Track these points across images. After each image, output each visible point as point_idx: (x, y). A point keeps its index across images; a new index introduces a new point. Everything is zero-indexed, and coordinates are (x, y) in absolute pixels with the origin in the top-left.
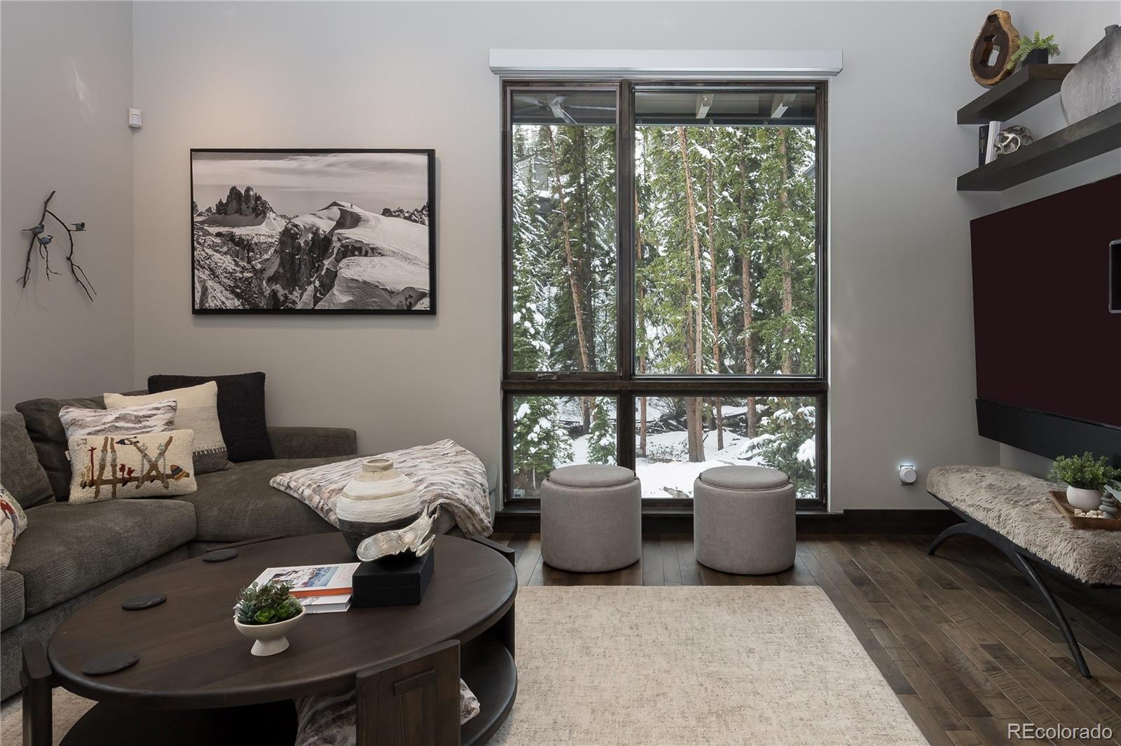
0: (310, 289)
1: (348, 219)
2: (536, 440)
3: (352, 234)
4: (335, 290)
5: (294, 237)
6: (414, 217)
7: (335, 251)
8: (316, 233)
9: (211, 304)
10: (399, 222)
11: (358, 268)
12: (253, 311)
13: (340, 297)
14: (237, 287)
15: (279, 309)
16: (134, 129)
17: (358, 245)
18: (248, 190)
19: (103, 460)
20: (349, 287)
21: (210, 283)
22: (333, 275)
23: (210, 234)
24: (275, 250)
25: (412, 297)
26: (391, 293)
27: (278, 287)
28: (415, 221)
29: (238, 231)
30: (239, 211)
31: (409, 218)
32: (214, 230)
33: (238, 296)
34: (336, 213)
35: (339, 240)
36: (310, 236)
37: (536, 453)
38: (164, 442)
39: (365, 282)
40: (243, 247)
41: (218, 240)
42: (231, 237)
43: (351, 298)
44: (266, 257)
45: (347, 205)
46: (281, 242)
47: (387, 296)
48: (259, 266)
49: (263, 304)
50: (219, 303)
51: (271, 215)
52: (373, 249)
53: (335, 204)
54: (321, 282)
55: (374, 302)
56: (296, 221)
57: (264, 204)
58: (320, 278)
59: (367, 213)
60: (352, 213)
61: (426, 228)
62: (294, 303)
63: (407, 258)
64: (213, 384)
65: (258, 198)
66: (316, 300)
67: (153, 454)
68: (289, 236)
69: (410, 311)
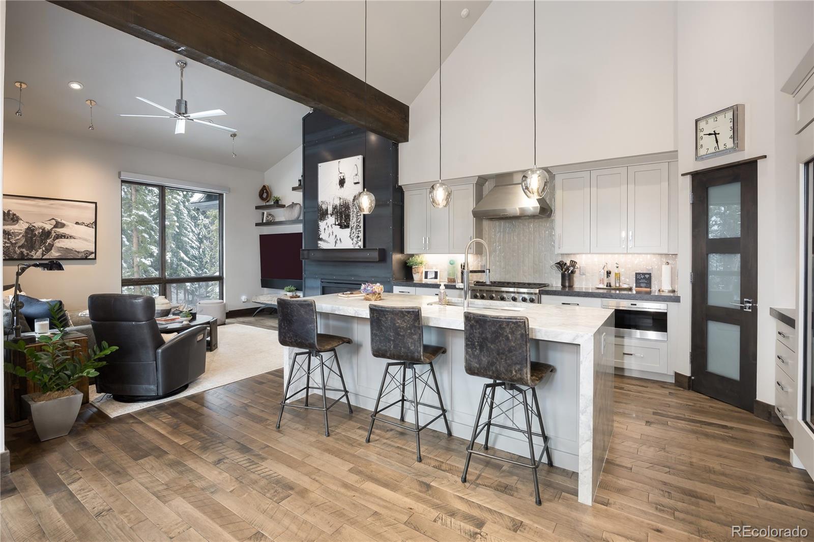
0: (40, 251)
1: (59, 225)
3: (61, 231)
4: (52, 251)
5: (33, 231)
6: (89, 226)
7: (53, 236)
8: (44, 230)
10: (83, 227)
11: (63, 243)
12: (11, 259)
13: (55, 254)
15: (24, 258)
17: (63, 235)
18: (11, 211)
20: (59, 250)
22: (51, 245)
24: (23, 235)
25: (86, 253)
26: (78, 252)
27: (24, 250)
31: (87, 226)
34: (54, 222)
35: (55, 232)
36: (41, 230)
39: (66, 248)
43: (60, 254)
44: (18, 238)
45: (59, 220)
46: (26, 232)
47: (77, 253)
48: (14, 242)
49: (17, 256)
51: (21, 221)
52: (70, 236)
53: (53, 219)
54: (46, 248)
55: (71, 256)
56: (34, 225)
57: (17, 217)
58: (45, 246)
59: (68, 223)
60: (61, 223)
61: (94, 230)
62: (33, 256)
63: (85, 240)
65: (14, 214)
66: (43, 255)
68: (30, 230)
69: (86, 259)
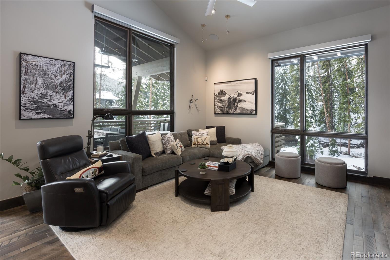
0: (233, 109)
1: (240, 95)
2: (309, 146)
3: (240, 98)
4: (237, 110)
5: (230, 99)
6: (252, 93)
7: (237, 101)
8: (234, 98)
9: (217, 112)
10: (249, 94)
11: (241, 105)
12: (224, 114)
13: (238, 111)
14: (221, 109)
15: (228, 113)
16: (206, 81)
17: (241, 100)
18: (223, 90)
19: (196, 140)
20: (240, 109)
21: (217, 108)
22: (237, 106)
23: (217, 99)
24: (227, 102)
25: (251, 111)
26: (248, 110)
27: (228, 109)
28: (252, 94)
29: (221, 98)
30: (221, 94)
31: (251, 94)
32: (217, 98)
33: (221, 111)
34: (237, 93)
35: (238, 99)
36: (233, 98)
37: (309, 150)
38: (205, 138)
39: (243, 108)
40: (222, 101)
41: (218, 100)
42: (220, 100)
43: (240, 111)
44: (226, 103)
45: (239, 92)
46: (228, 100)
48: (224, 105)
49: (225, 113)
50: (218, 112)
51: (226, 95)
52: (244, 101)
53: (237, 92)
54: (235, 108)
55: (244, 112)
56: (230, 96)
57: (225, 92)
58: (235, 107)
59: (243, 93)
60: (240, 93)
61: (254, 96)
62: (230, 112)
63: (251, 102)
64: (215, 128)
65: (224, 92)
66: (234, 112)
67: (203, 140)
68: (229, 99)
69: (251, 114)
